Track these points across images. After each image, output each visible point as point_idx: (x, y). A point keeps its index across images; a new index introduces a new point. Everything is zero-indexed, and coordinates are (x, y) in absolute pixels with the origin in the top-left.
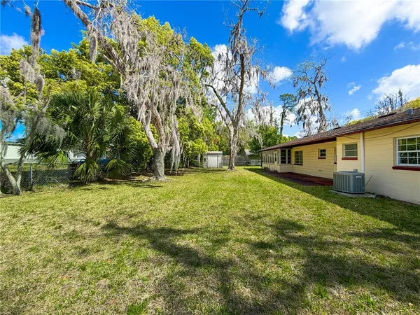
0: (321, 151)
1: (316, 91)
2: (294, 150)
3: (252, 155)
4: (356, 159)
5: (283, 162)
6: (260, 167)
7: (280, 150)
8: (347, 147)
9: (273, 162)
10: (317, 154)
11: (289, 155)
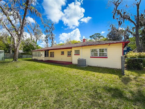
0: (62, 52)
1: (51, 32)
2: (50, 51)
3: (24, 53)
4: (79, 55)
5: (45, 56)
6: (31, 59)
7: (44, 51)
8: (76, 51)
9: (40, 56)
10: (60, 53)
11: (48, 53)
